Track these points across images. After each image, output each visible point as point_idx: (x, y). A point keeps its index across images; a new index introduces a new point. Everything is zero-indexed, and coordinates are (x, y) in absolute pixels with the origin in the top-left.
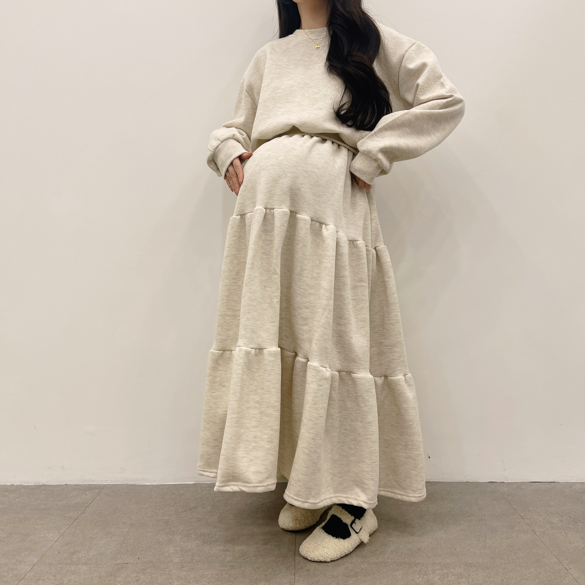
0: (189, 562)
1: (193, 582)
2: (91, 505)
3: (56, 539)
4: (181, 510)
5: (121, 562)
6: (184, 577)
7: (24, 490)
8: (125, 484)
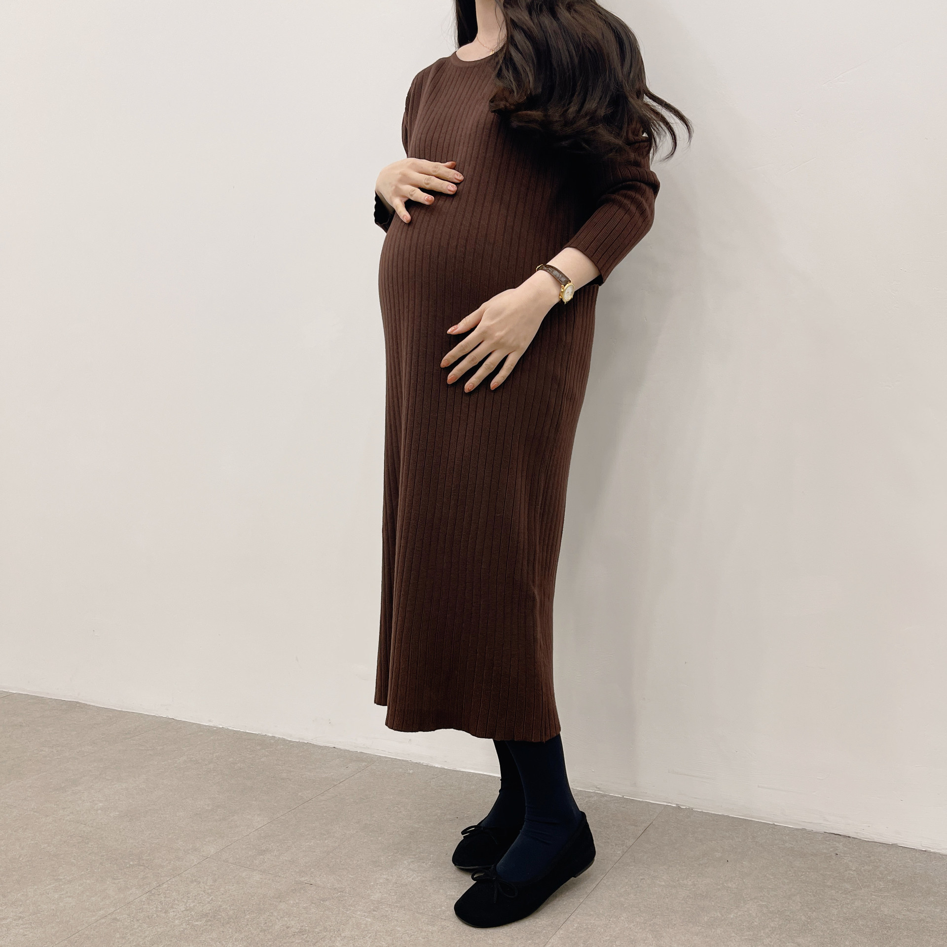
0: (390, 905)
1: (369, 937)
2: (341, 784)
3: (259, 826)
4: (448, 816)
5: (306, 880)
6: (363, 926)
7: (282, 746)
8: (408, 761)
